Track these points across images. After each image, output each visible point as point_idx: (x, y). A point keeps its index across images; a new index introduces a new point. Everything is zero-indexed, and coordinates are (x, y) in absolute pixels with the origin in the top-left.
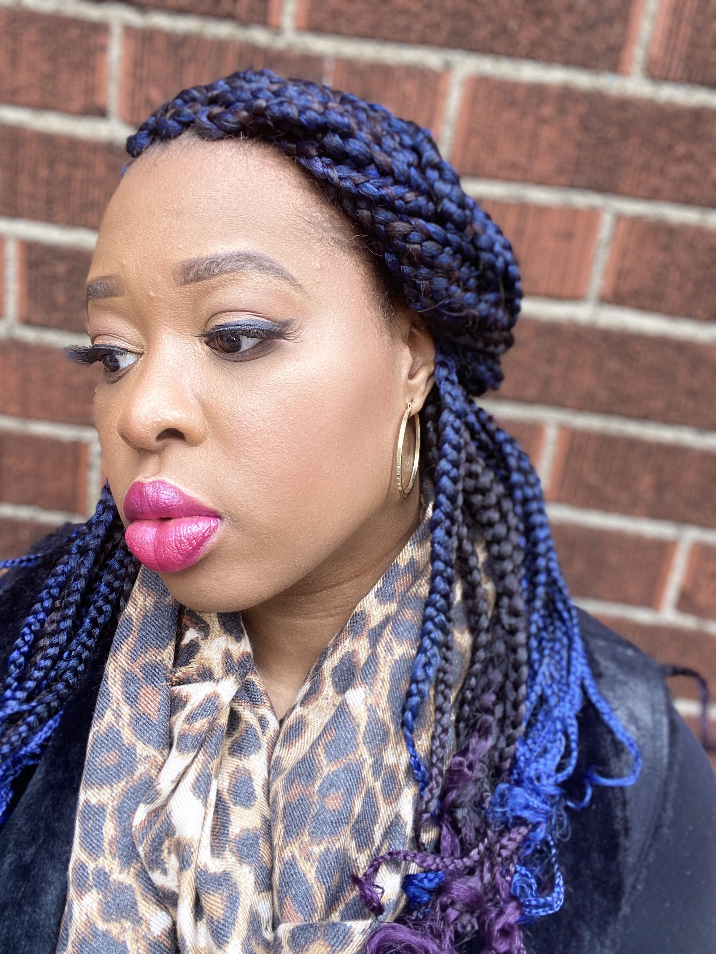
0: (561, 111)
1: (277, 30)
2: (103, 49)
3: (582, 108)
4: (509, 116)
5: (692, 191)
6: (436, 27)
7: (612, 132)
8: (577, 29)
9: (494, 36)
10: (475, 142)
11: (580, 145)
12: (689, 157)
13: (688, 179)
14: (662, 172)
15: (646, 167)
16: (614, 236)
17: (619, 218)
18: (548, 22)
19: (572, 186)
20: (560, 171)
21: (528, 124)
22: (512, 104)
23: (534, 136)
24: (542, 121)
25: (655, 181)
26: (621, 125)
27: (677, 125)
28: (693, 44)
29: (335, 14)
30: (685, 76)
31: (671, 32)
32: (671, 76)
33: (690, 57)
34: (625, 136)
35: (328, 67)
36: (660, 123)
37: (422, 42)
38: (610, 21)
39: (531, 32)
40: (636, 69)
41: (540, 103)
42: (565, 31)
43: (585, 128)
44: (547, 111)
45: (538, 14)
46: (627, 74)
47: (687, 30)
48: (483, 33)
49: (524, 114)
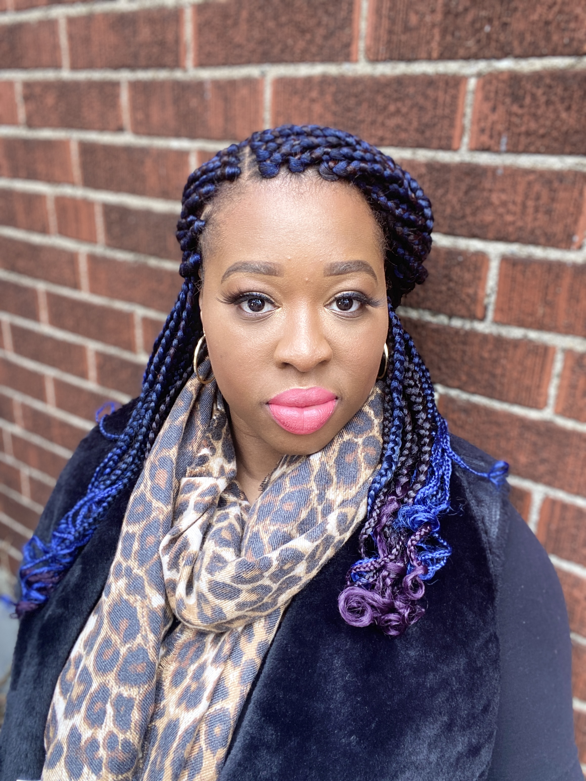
0: (322, 93)
1: (184, 69)
2: (118, 96)
3: (333, 89)
4: (296, 100)
5: (403, 136)
6: (253, 51)
7: (352, 102)
8: (326, 38)
9: (283, 51)
11: (334, 114)
12: (398, 112)
13: (398, 126)
14: (383, 124)
15: (374, 123)
18: (308, 36)
21: (306, 103)
22: (296, 92)
23: (310, 110)
24: (313, 101)
26: (356, 96)
27: (388, 91)
28: (390, 32)
29: (209, 55)
30: (388, 56)
31: (376, 27)
32: (380, 57)
33: (389, 42)
34: (359, 104)
35: (208, 87)
36: (378, 92)
37: (249, 62)
38: (342, 28)
39: (301, 44)
40: (361, 56)
41: (310, 89)
42: (319, 40)
43: (336, 102)
44: (314, 94)
45: (303, 32)
46: (356, 61)
47: (385, 23)
48: (276, 50)
49: (303, 98)
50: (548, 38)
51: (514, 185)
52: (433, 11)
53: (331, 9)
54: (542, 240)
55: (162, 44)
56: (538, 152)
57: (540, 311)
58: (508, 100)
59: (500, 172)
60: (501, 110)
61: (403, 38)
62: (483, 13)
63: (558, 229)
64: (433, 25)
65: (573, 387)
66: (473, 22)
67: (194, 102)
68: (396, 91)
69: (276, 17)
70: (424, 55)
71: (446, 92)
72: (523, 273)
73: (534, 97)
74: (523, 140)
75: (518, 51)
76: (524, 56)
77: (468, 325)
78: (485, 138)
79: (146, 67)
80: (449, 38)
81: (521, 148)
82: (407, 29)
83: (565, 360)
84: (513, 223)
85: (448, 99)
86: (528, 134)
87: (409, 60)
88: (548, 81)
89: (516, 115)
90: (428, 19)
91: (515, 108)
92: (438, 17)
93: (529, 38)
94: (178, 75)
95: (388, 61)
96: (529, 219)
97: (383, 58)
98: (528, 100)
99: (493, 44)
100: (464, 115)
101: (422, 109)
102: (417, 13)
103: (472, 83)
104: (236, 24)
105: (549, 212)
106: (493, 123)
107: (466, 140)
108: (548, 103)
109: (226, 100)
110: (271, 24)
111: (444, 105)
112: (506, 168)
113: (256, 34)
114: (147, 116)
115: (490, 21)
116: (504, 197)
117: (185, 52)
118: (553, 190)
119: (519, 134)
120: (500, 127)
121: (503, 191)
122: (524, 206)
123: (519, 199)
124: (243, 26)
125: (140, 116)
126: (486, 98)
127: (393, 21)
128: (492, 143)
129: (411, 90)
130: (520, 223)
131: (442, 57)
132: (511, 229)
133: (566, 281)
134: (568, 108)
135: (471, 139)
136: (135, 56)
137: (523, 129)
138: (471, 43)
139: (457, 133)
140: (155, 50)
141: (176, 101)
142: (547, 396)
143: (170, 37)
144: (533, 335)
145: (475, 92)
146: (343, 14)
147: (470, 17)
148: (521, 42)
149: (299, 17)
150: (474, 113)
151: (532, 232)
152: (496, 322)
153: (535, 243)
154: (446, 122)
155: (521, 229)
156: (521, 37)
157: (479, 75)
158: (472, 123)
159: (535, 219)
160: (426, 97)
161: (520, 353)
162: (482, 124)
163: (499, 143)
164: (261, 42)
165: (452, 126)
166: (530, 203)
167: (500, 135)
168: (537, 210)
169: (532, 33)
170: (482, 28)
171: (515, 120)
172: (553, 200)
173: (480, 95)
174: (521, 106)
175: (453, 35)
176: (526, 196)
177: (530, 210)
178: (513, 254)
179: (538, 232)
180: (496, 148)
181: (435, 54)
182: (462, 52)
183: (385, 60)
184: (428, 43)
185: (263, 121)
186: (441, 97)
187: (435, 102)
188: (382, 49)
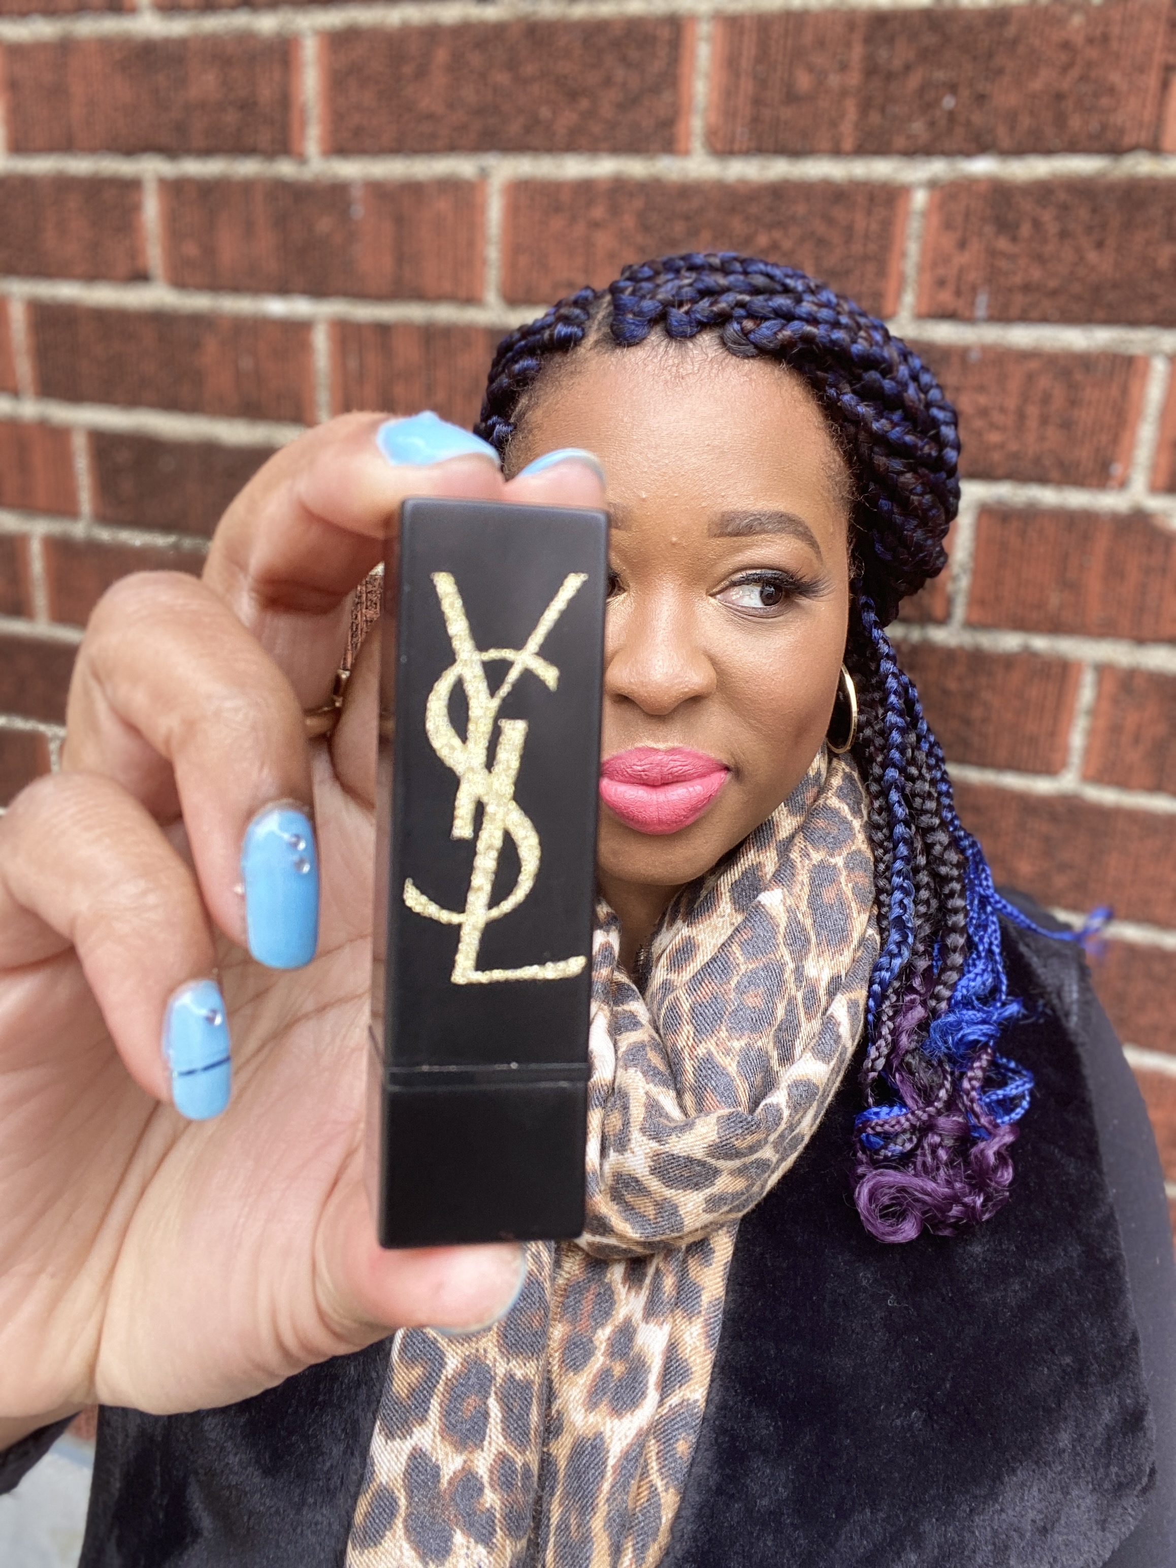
0: (615, 210)
1: (301, 159)
2: (136, 208)
3: (638, 203)
4: (557, 223)
6: (463, 128)
7: (679, 228)
8: (621, 107)
9: (528, 130)
10: (523, 261)
11: (642, 249)
18: (584, 103)
21: (579, 230)
22: (558, 209)
23: (588, 244)
26: (687, 218)
27: (754, 209)
28: (757, 102)
29: (358, 132)
30: (753, 145)
31: (728, 93)
32: (736, 146)
33: (755, 120)
35: (357, 193)
36: (733, 210)
37: (452, 148)
38: (655, 90)
39: (568, 118)
40: (697, 144)
41: (590, 203)
42: (606, 110)
43: (646, 228)
44: (598, 212)
45: (573, 96)
46: (686, 153)
47: (747, 86)
48: (515, 128)
49: (573, 219)
50: (1060, 120)
51: (1002, 379)
52: (844, 67)
53: (634, 55)
54: (1055, 474)
55: (247, 106)
56: (1044, 319)
57: (1054, 599)
58: (989, 229)
59: (974, 356)
60: (976, 246)
61: (786, 113)
62: (940, 75)
63: (1084, 454)
64: (844, 93)
65: (1116, 729)
66: (922, 90)
67: (324, 224)
68: (771, 210)
69: (512, 65)
70: (825, 144)
71: (869, 213)
72: (1022, 534)
73: (1037, 224)
74: (1019, 301)
75: (1006, 142)
76: (1019, 151)
77: (915, 635)
78: (946, 297)
79: (207, 152)
80: (875, 118)
81: (1015, 311)
82: (791, 97)
83: (1099, 683)
84: (1002, 446)
85: (874, 227)
86: (1026, 288)
87: (796, 153)
88: (1062, 196)
89: (1004, 254)
90: (834, 80)
91: (1003, 244)
92: (854, 79)
93: (1025, 122)
94: (285, 169)
95: (754, 155)
96: (1031, 438)
97: (744, 147)
98: (1026, 230)
99: (960, 131)
100: (903, 255)
101: (821, 242)
102: (811, 69)
103: (920, 199)
104: (422, 73)
105: (1067, 425)
106: (961, 271)
107: (909, 298)
108: (1064, 234)
109: (399, 220)
110: (502, 78)
111: (866, 237)
112: (986, 349)
113: (469, 94)
114: (209, 251)
115: (953, 88)
116: (982, 400)
117: (303, 124)
118: (1072, 386)
119: (1010, 290)
120: (973, 276)
121: (981, 389)
122: (1021, 416)
123: (1012, 403)
124: (439, 79)
125: (191, 249)
126: (948, 225)
127: (762, 83)
128: (959, 305)
129: (801, 209)
130: (1013, 446)
131: (862, 150)
132: (996, 456)
133: (1101, 543)
134: (1100, 245)
135: (919, 297)
136: (181, 128)
137: (1018, 279)
138: (918, 127)
139: (891, 285)
140: (231, 118)
141: (281, 222)
142: (1066, 749)
143: (266, 93)
144: (1040, 643)
145: (925, 214)
146: (657, 66)
147: (914, 81)
148: (1012, 129)
149: (565, 67)
150: (923, 252)
151: (1037, 460)
152: (970, 625)
153: (1042, 480)
154: (871, 268)
155: (1016, 456)
156: (1012, 118)
157: (932, 185)
158: (921, 269)
159: (1042, 438)
160: (830, 221)
161: (1016, 677)
162: (941, 271)
163: (972, 304)
164: (479, 111)
165: (882, 272)
166: (1033, 411)
167: (974, 289)
168: (1044, 420)
169: (1032, 113)
170: (938, 101)
171: (1003, 264)
172: (1073, 403)
173: (935, 220)
174: (1014, 239)
175: (883, 110)
176: (1025, 398)
177: (1032, 423)
178: (1000, 502)
179: (1047, 462)
180: (967, 314)
181: (848, 144)
182: (900, 142)
183: (748, 152)
184: (834, 124)
185: (484, 262)
186: (860, 222)
187: (849, 231)
188: (741, 133)
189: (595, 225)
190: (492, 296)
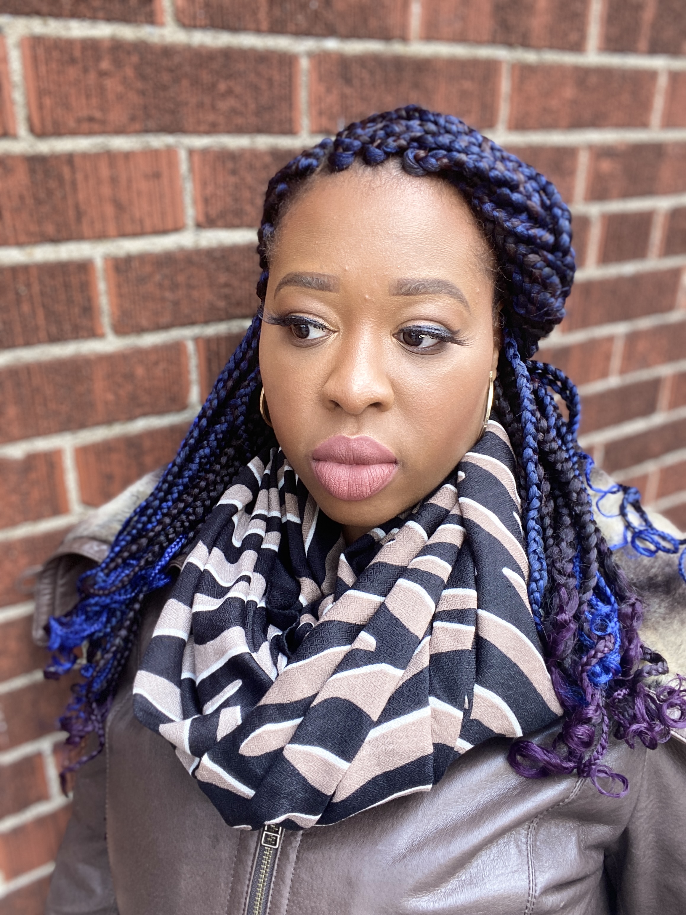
0: (118, 63)
3: (135, 59)
4: (72, 72)
5: (239, 121)
7: (166, 78)
11: (142, 93)
12: (230, 92)
13: (234, 111)
14: (213, 108)
15: (200, 105)
16: (191, 169)
17: (191, 152)
19: (146, 131)
20: (133, 119)
21: (92, 77)
22: (73, 61)
23: (101, 88)
25: (211, 117)
26: (171, 71)
27: (214, 65)
30: (208, 22)
32: (197, 23)
33: (208, 5)
34: (177, 80)
36: (200, 66)
40: (169, 19)
41: (98, 59)
43: (142, 77)
44: (105, 65)
46: (161, 24)
49: (86, 70)
50: (365, 21)
58: (340, 82)
60: (335, 91)
61: (225, 2)
68: (224, 66)
70: (251, 25)
71: (280, 70)
73: (361, 79)
75: (341, 30)
76: (348, 36)
80: (277, 11)
85: (284, 79)
87: (234, 29)
88: (370, 64)
89: (347, 96)
91: (348, 91)
93: (350, 20)
95: (208, 29)
97: (203, 23)
98: (356, 82)
99: (321, 23)
100: (299, 97)
101: (256, 89)
103: (304, 64)
106: (330, 105)
107: (305, 122)
108: (373, 85)
111: (281, 85)
126: (321, 79)
129: (241, 66)
131: (272, 30)
135: (311, 122)
138: (300, 18)
139: (296, 115)
145: (309, 73)
148: (344, 23)
150: (309, 96)
154: (285, 104)
156: (343, 18)
157: (310, 55)
158: (310, 104)
160: (259, 74)
162: (320, 106)
165: (291, 107)
169: (352, 15)
170: (308, 4)
173: (315, 76)
174: (352, 88)
175: (281, 6)
181: (264, 26)
182: (291, 27)
183: (204, 27)
184: (255, 13)
185: (13, 102)
186: (276, 77)
187: (270, 81)
188: (201, 14)
189: (102, 74)
190: (22, 130)
